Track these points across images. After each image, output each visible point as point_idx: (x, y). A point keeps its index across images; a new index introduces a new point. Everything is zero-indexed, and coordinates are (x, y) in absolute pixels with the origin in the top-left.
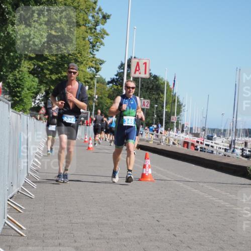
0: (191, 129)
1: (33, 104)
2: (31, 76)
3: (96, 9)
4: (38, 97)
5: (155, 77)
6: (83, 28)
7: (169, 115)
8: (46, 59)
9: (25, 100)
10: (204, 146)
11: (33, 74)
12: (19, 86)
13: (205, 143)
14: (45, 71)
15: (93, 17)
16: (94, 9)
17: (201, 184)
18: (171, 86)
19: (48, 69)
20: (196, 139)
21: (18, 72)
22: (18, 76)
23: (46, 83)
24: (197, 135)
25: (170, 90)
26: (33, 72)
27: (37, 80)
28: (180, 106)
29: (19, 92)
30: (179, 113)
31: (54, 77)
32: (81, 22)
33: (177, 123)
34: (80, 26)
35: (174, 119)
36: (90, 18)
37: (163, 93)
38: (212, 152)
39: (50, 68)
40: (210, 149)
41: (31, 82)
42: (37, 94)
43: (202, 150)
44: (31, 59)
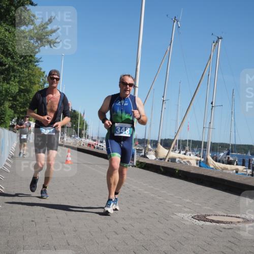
0: (92, 137)
1: (11, 124)
2: (10, 109)
3: (45, 76)
4: (13, 120)
5: (74, 111)
6: (37, 85)
7: (81, 130)
8: (18, 101)
9: (7, 122)
10: (98, 146)
11: (11, 108)
12: (3, 114)
13: (99, 144)
14: (18, 107)
15: (43, 80)
16: (43, 75)
17: (96, 166)
18: (82, 115)
19: (19, 106)
20: (94, 142)
21: (3, 107)
22: (3, 109)
23: (18, 113)
24: (95, 140)
25: (81, 118)
26: (11, 107)
27: (13, 111)
28: (86, 126)
29: (4, 117)
30: (86, 129)
31: (22, 110)
32: (37, 82)
33: (85, 134)
34: (36, 84)
35: (83, 132)
36: (41, 80)
37: (78, 119)
38: (102, 149)
39: (20, 105)
40: (101, 147)
41: (10, 112)
42: (13, 118)
43: (98, 148)
44: (10, 100)
